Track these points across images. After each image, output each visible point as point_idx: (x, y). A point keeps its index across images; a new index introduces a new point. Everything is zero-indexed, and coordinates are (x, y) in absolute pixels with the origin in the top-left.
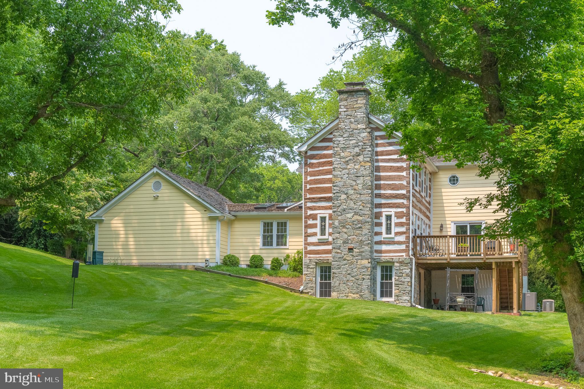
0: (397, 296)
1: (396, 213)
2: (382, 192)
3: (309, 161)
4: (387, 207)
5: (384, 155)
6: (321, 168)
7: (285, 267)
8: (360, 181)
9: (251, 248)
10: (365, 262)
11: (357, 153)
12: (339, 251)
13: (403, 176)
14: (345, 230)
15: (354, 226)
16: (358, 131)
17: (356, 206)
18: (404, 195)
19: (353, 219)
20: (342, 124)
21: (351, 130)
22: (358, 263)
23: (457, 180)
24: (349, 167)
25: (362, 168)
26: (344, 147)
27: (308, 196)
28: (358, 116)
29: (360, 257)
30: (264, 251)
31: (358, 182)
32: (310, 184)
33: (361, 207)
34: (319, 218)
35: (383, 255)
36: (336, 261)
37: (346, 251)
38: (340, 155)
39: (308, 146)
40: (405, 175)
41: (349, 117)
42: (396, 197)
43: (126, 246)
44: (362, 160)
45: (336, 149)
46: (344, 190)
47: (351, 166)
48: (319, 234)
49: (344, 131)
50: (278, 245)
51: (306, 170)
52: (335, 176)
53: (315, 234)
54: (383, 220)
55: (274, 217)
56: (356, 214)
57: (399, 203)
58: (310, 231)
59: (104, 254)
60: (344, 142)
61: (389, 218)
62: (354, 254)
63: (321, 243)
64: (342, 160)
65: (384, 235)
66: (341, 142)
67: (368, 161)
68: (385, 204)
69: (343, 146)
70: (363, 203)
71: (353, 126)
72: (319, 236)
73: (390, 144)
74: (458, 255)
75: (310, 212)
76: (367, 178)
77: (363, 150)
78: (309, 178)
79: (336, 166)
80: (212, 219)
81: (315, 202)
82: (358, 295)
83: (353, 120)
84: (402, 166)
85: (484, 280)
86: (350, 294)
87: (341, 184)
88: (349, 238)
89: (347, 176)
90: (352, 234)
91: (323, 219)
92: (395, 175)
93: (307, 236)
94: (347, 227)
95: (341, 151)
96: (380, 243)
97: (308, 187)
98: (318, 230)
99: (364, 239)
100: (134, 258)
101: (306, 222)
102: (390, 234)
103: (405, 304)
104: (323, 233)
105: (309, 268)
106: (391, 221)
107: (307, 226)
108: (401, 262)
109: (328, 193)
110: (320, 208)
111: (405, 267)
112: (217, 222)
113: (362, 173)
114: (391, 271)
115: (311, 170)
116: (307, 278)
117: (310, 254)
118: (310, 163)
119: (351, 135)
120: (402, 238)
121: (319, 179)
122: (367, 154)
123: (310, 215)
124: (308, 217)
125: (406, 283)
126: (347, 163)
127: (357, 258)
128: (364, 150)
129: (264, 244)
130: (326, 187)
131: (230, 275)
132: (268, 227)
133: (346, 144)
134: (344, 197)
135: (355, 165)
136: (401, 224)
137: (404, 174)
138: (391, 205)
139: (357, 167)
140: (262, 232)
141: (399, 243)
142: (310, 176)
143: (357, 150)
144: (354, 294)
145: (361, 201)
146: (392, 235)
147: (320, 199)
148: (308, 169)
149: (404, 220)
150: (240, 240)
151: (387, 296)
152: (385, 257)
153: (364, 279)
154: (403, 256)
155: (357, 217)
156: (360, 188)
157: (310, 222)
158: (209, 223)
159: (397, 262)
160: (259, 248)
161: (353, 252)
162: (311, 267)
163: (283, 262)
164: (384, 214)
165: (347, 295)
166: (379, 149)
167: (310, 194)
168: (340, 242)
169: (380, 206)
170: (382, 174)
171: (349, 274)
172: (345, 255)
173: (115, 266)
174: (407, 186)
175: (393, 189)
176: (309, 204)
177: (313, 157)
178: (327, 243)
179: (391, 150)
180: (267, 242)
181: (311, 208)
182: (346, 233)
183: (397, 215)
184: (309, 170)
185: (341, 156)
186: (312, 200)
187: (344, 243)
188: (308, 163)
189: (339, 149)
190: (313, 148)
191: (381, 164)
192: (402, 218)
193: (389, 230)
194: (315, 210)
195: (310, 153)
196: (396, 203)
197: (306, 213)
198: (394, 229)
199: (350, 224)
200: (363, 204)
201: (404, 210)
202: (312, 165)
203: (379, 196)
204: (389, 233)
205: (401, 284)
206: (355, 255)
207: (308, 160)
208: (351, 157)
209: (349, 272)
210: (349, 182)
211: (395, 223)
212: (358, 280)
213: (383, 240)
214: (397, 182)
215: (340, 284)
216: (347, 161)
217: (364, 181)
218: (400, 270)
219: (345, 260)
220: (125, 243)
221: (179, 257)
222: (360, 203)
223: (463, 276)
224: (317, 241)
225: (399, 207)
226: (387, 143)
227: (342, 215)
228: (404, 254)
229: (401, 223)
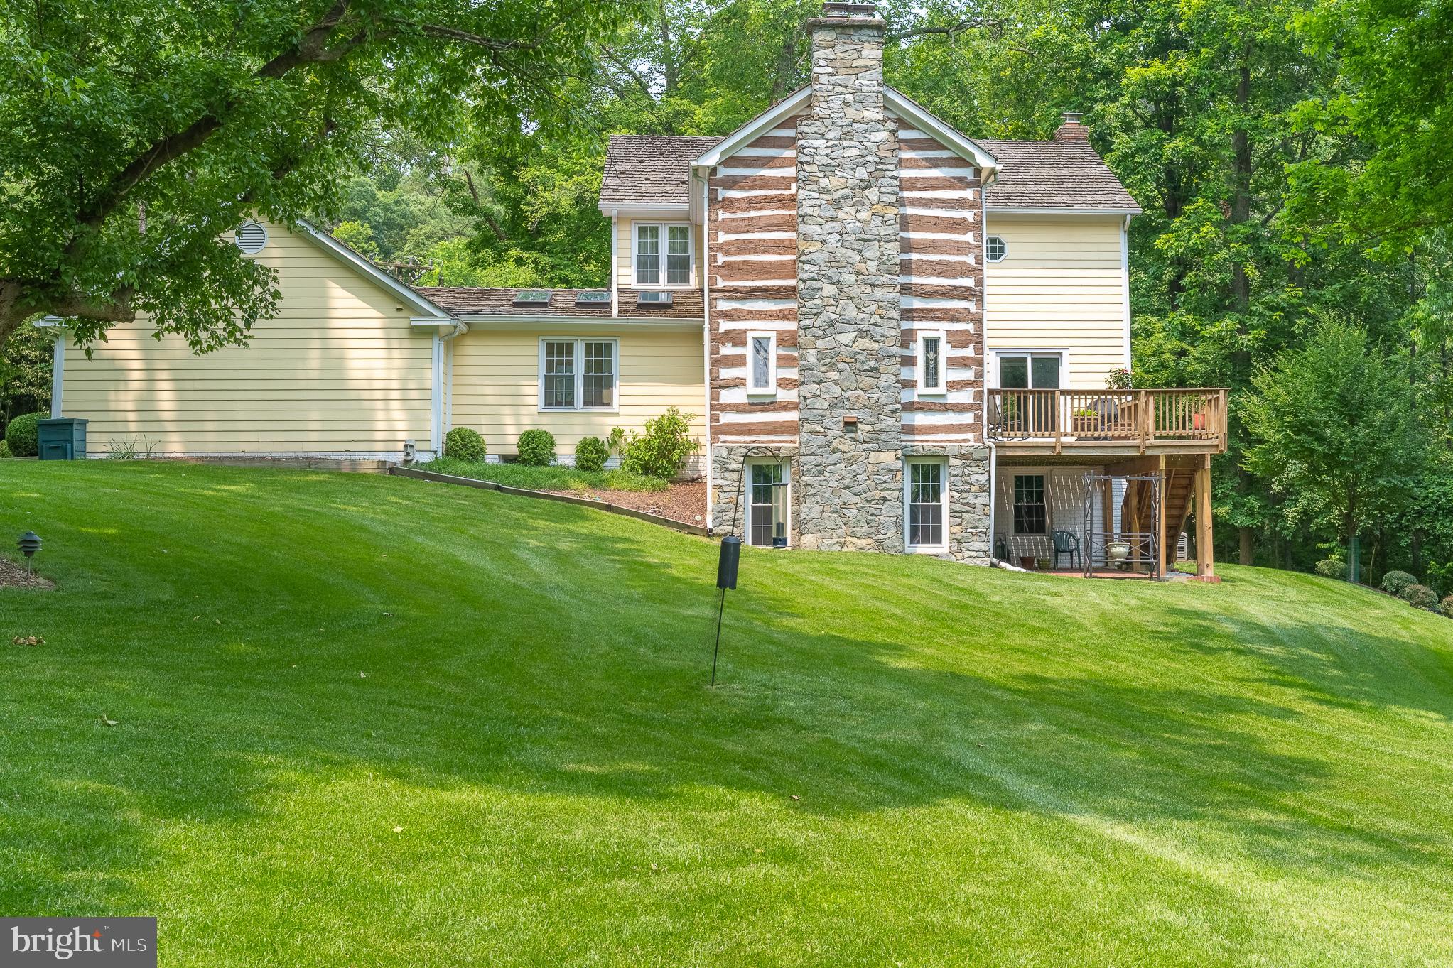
0: (958, 541)
1: (949, 333)
2: (916, 280)
3: (723, 193)
4: (926, 319)
5: (919, 189)
6: (753, 213)
7: (613, 464)
8: (872, 252)
9: (507, 410)
10: (888, 458)
11: (862, 180)
12: (818, 428)
13: (967, 243)
14: (834, 375)
15: (858, 365)
16: (865, 127)
17: (860, 316)
18: (969, 289)
19: (855, 348)
20: (824, 105)
21: (846, 122)
22: (870, 461)
23: (1002, 249)
24: (841, 215)
25: (878, 221)
26: (830, 165)
27: (721, 283)
28: (864, 89)
29: (874, 445)
30: (545, 420)
31: (867, 254)
32: (727, 253)
33: (875, 319)
34: (750, 342)
35: (917, 437)
36: (813, 454)
37: (836, 429)
38: (817, 182)
39: (723, 153)
40: (972, 241)
41: (841, 89)
42: (951, 293)
43: (147, 403)
44: (876, 199)
45: (807, 168)
46: (831, 272)
47: (847, 212)
48: (750, 381)
49: (828, 122)
50: (587, 403)
51: (713, 217)
52: (806, 237)
53: (740, 383)
54: (918, 350)
55: (579, 331)
56: (862, 334)
57: (957, 310)
58: (726, 373)
59: (89, 427)
60: (829, 151)
61: (932, 345)
62: (859, 436)
63: (757, 404)
64: (823, 196)
65: (921, 389)
66: (820, 152)
67: (890, 204)
68: (922, 310)
69: (826, 161)
70: (880, 307)
71: (851, 112)
72: (751, 389)
73: (934, 163)
74: (1080, 438)
75: (724, 325)
76: (889, 246)
77: (877, 175)
78: (722, 237)
79: (809, 210)
80: (419, 333)
81: (738, 299)
82: (870, 541)
83: (850, 98)
84: (965, 219)
85: (1068, 489)
86: (849, 539)
87: (820, 257)
88: (846, 395)
89: (839, 238)
90: (854, 385)
91: (760, 345)
92: (946, 241)
93: (717, 387)
94: (841, 366)
95: (822, 174)
96: (910, 407)
97: (721, 259)
98: (747, 372)
99: (883, 400)
100: (174, 437)
101: (714, 351)
102: (936, 385)
103: (978, 561)
104: (761, 380)
105: (728, 470)
106: (936, 352)
107: (717, 362)
108: (965, 457)
109: (775, 278)
110: (751, 315)
111: (976, 470)
112: (436, 340)
113: (875, 231)
114: (936, 478)
115: (728, 216)
116: (722, 495)
117: (726, 434)
118: (724, 199)
119: (847, 135)
120: (966, 397)
121: (750, 241)
122: (889, 186)
123: (727, 332)
124: (718, 339)
125: (979, 509)
126: (837, 205)
127: (866, 446)
128: (880, 174)
129: (548, 403)
130: (770, 263)
131: (498, 488)
132: (558, 353)
133: (833, 155)
134: (830, 290)
135: (858, 211)
136: (962, 363)
137: (969, 237)
138: (937, 314)
139: (862, 216)
140: (542, 370)
141: (959, 408)
142: (726, 233)
143: (862, 173)
144: (859, 538)
145: (876, 302)
146: (942, 389)
147: (754, 293)
148: (720, 212)
149: (969, 352)
150: (480, 390)
151: (925, 540)
152: (924, 443)
153: (885, 500)
154: (968, 441)
155: (864, 343)
156: (873, 270)
157: (727, 350)
158: (406, 343)
159: (956, 457)
160: (534, 410)
161: (856, 432)
162: (731, 467)
163: (606, 448)
164: (920, 336)
165: (841, 540)
166: (906, 173)
167: (725, 277)
168: (821, 405)
169: (908, 314)
170: (913, 235)
171: (847, 488)
172: (834, 438)
173: (127, 463)
174: (975, 269)
175: (942, 274)
176: (723, 305)
177: (731, 183)
178: (770, 405)
179: (937, 179)
180: (558, 393)
181: (727, 315)
182: (836, 382)
183: (954, 339)
184: (722, 215)
185: (822, 185)
186: (732, 294)
187: (833, 407)
188: (720, 198)
189: (815, 168)
190: (730, 161)
191: (910, 211)
192: (966, 347)
193: (932, 376)
194: (739, 319)
195: (723, 172)
196: (949, 310)
197: (714, 328)
198: (946, 375)
199: (848, 360)
200: (880, 311)
201: (970, 327)
202: (729, 204)
203: (907, 290)
204: (932, 382)
205: (967, 512)
206: (862, 440)
207: (720, 189)
208: (848, 191)
209: (846, 482)
210: (842, 253)
211: (948, 359)
212: (869, 502)
213: (916, 399)
214: (952, 258)
215: (823, 512)
216: (838, 201)
217: (882, 253)
218: (964, 475)
219: (834, 451)
220: (145, 395)
221: (314, 436)
222: (873, 307)
223: (1018, 479)
224: (746, 400)
225: (958, 320)
226: (926, 159)
227: (825, 336)
228: (971, 436)
229: (963, 358)
